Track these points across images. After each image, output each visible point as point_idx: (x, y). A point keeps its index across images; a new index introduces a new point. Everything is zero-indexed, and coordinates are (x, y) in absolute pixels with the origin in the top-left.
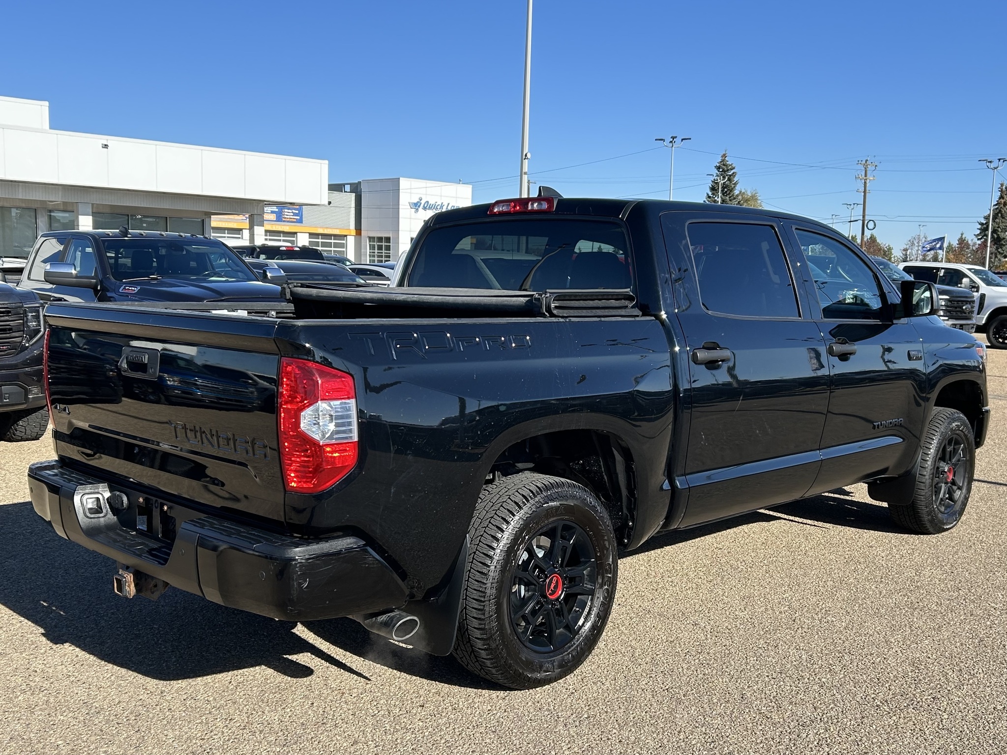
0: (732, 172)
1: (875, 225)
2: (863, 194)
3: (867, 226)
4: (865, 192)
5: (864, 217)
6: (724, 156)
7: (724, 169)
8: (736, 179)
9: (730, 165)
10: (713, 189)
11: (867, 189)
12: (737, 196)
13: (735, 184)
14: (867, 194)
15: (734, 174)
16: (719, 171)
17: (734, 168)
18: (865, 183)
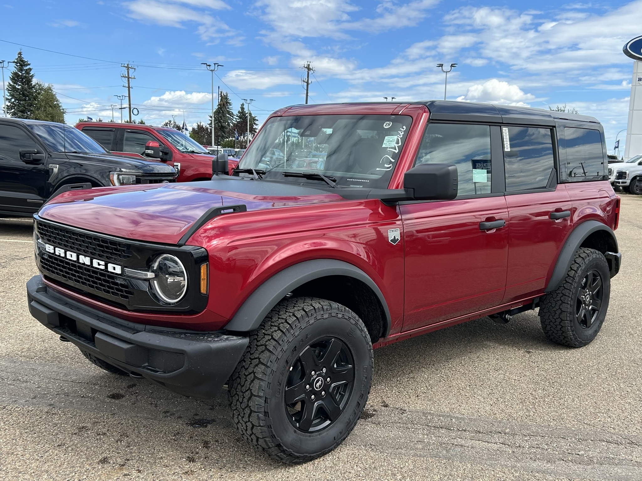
0: (28, 67)
1: (138, 112)
2: (128, 89)
3: (133, 112)
4: (129, 87)
5: (130, 105)
6: (20, 53)
7: (21, 63)
8: (32, 73)
9: (26, 62)
10: (13, 79)
11: (131, 85)
12: (35, 85)
13: (32, 76)
14: (130, 89)
15: (30, 69)
16: (17, 65)
17: (29, 65)
18: (128, 80)
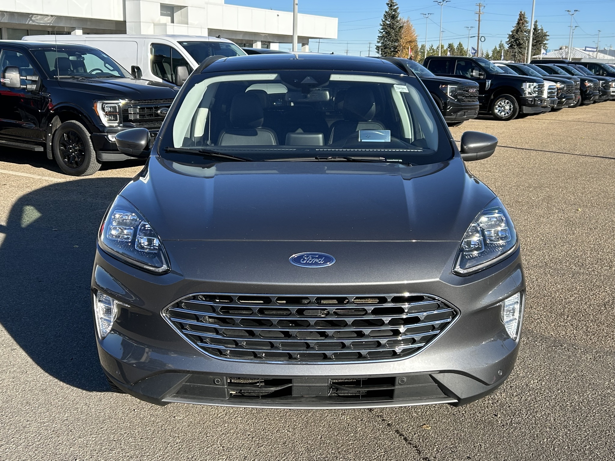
1: (485, 39)
2: (478, 22)
3: (480, 40)
4: (479, 21)
5: (479, 34)
9: (395, 3)
10: (385, 16)
11: (480, 19)
12: (400, 21)
15: (397, 8)
18: (479, 15)
